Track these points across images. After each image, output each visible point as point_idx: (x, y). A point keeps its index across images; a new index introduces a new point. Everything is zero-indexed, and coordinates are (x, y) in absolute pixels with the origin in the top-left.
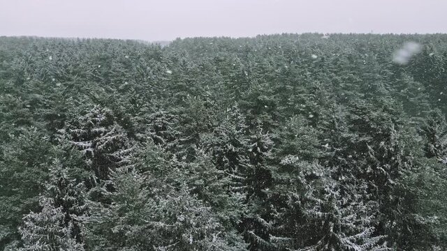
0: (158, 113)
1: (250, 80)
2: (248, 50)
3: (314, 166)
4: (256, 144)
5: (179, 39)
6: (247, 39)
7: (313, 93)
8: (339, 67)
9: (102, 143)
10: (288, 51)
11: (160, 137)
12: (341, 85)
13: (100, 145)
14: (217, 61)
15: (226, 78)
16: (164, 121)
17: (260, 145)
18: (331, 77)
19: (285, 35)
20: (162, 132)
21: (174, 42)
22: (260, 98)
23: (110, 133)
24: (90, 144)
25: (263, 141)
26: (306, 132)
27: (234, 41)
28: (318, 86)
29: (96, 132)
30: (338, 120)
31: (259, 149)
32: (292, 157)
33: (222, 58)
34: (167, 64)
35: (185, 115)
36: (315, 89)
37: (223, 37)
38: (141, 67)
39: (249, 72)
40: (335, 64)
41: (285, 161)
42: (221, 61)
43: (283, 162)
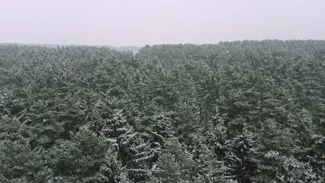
0: (159, 116)
1: (219, 86)
2: (213, 57)
3: (291, 159)
4: (242, 142)
5: (147, 46)
6: (210, 46)
7: (280, 99)
8: (300, 73)
9: (125, 140)
10: (251, 58)
11: (160, 136)
12: (304, 90)
13: (123, 141)
14: (189, 68)
15: (197, 84)
16: (164, 123)
17: (246, 143)
18: (293, 84)
19: (246, 42)
20: (162, 132)
21: (143, 48)
22: (235, 103)
23: (129, 132)
24: (116, 140)
25: (248, 140)
26: (283, 133)
27: (199, 48)
28: (284, 93)
29: (120, 131)
30: (306, 124)
31: (245, 146)
32: (274, 153)
33: (194, 66)
34: (144, 71)
35: (177, 118)
36: (281, 95)
37: (188, 44)
38: (123, 74)
39: (219, 79)
40: (297, 70)
41: (269, 155)
42: (192, 68)
43: (266, 155)
